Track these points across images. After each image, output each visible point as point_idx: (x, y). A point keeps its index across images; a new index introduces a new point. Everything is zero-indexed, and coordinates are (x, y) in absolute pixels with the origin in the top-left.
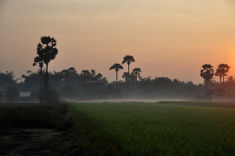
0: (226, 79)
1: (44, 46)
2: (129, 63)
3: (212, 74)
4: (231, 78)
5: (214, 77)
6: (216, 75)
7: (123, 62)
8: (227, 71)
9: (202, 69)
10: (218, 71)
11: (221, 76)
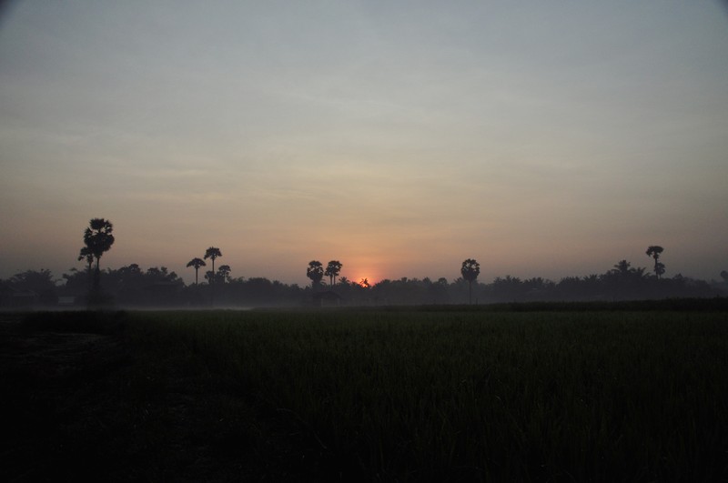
0: (337, 280)
1: (95, 232)
2: (213, 258)
3: (321, 274)
4: (344, 279)
5: (324, 277)
6: (326, 274)
7: (206, 257)
8: (339, 270)
9: (309, 267)
10: (328, 269)
11: (331, 276)
